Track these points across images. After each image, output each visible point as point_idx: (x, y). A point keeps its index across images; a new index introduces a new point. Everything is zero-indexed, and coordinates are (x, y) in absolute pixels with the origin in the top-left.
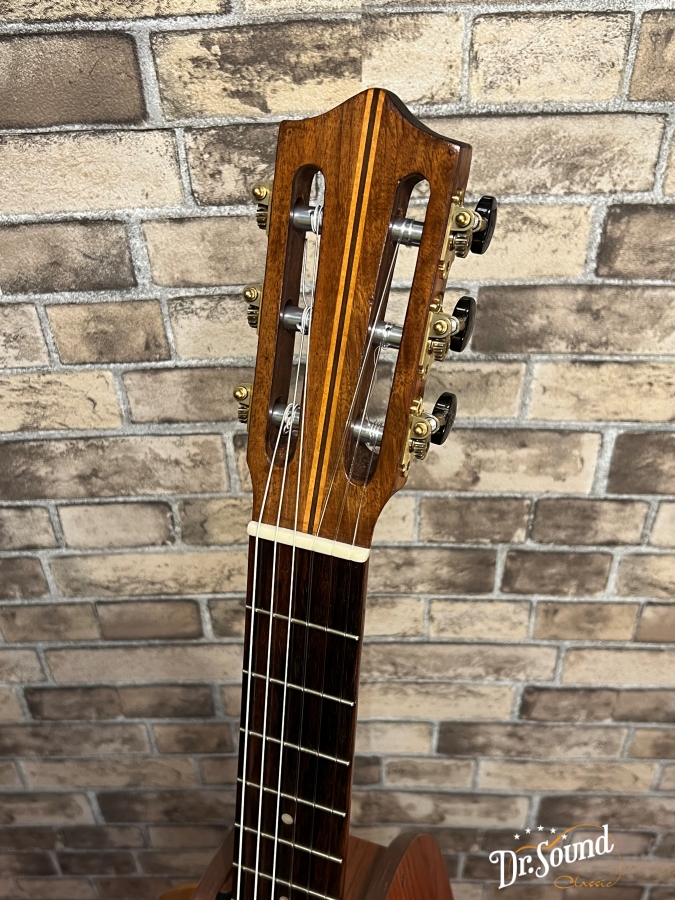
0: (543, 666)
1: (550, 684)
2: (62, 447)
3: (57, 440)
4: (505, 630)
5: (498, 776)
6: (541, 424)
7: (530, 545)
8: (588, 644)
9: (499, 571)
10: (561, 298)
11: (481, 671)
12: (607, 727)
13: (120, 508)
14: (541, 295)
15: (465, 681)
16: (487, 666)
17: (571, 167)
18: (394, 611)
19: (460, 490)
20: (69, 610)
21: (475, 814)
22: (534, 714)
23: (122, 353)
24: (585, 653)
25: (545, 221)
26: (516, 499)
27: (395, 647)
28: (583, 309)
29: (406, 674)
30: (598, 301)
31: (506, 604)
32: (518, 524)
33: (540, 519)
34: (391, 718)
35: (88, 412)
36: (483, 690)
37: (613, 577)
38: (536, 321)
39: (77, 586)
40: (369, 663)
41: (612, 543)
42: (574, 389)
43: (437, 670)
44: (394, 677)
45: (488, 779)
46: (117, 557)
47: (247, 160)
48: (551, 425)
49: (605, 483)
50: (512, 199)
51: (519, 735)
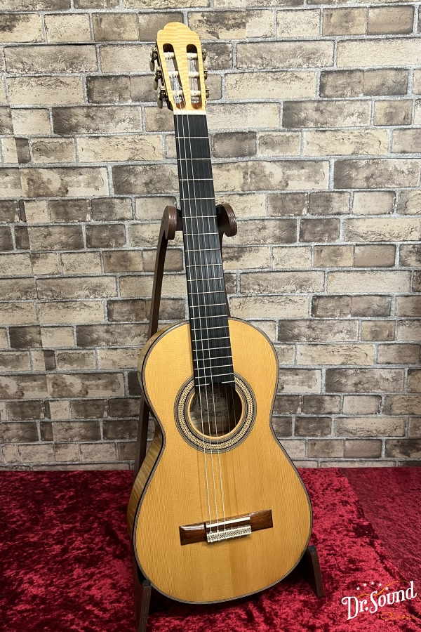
0: (319, 284)
1: (323, 294)
2: (141, 168)
3: (140, 165)
4: (302, 263)
5: (306, 355)
6: (308, 158)
7: (309, 216)
8: (336, 269)
9: (298, 229)
10: (310, 106)
11: (294, 287)
12: (349, 320)
13: (158, 199)
14: (303, 105)
15: (288, 294)
16: (297, 284)
17: (308, 58)
18: (258, 254)
19: (282, 190)
20: (132, 254)
21: (297, 383)
22: (318, 313)
23: (167, 127)
24: (335, 274)
25: (302, 77)
26: (302, 193)
27: (259, 274)
28: (317, 110)
29: (264, 291)
30: (322, 107)
31: (302, 248)
32: (304, 206)
33: (311, 202)
34: (258, 319)
35: (151, 153)
36: (296, 299)
37: (341, 231)
38: (303, 115)
39: (138, 240)
40: (249, 284)
41: (339, 214)
42: (318, 143)
43: (277, 288)
44: (259, 293)
45: (302, 357)
46: (154, 225)
47: (212, 55)
48: (311, 158)
49: (333, 184)
50: (291, 69)
51: (313, 327)
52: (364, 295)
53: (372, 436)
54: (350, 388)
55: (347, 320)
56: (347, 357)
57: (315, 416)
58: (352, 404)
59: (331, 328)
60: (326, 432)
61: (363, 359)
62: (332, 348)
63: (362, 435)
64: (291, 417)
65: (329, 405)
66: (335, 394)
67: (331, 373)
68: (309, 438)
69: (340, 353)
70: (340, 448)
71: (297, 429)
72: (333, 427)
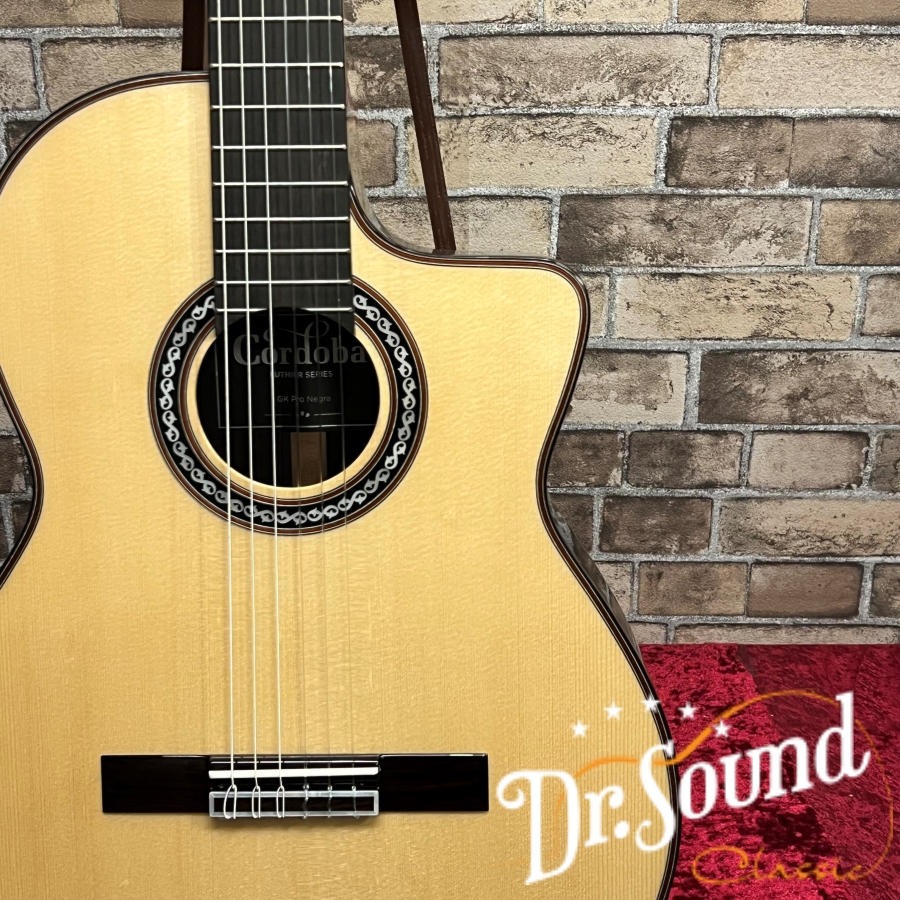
1: (703, 111)
5: (642, 307)
8: (747, 29)
11: (611, 87)
12: (783, 198)
15: (593, 110)
16: (620, 77)
21: (613, 394)
22: (685, 175)
27: (501, 42)
29: (515, 97)
34: (496, 191)
36: (618, 127)
40: (466, 74)
43: (556, 89)
44: (501, 104)
45: (630, 315)
51: (668, 218)
52: (835, 118)
53: (833, 555)
54: (774, 409)
55: (774, 197)
56: (771, 313)
57: (663, 492)
58: (776, 456)
59: (723, 221)
60: (696, 541)
61: (819, 319)
62: (725, 284)
63: (802, 550)
64: (590, 497)
65: (706, 461)
66: (726, 427)
67: (718, 362)
68: (644, 558)
69: (750, 302)
70: (737, 586)
71: (607, 531)
72: (716, 528)
